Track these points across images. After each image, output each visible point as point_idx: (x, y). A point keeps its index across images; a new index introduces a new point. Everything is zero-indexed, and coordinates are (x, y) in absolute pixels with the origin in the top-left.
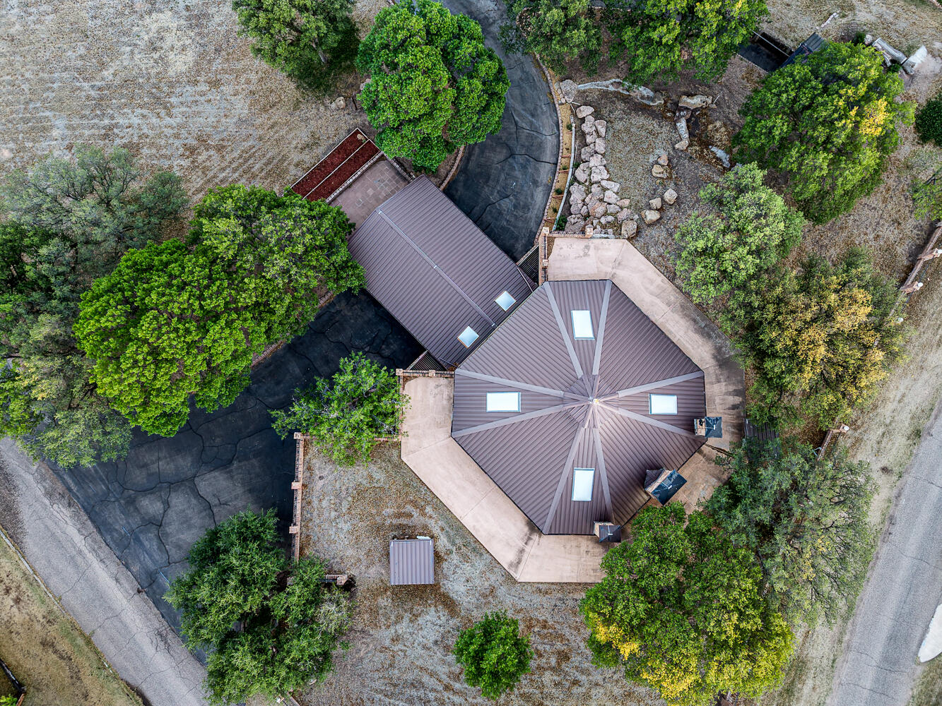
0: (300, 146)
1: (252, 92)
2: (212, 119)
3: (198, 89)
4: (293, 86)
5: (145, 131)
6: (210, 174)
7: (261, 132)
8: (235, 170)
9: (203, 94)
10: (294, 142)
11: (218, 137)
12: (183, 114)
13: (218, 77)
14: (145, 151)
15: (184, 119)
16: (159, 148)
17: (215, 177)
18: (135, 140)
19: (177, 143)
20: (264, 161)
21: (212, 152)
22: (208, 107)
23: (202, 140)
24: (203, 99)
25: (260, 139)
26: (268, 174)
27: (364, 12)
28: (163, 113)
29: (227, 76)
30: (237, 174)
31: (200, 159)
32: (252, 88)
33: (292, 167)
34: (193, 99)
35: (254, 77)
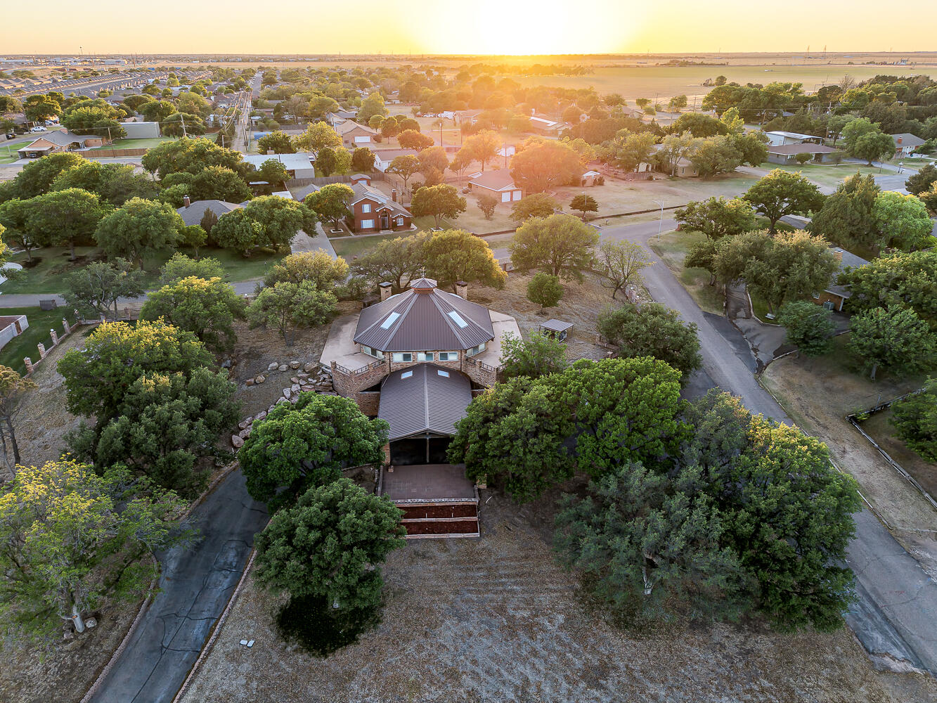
0: (430, 562)
1: (426, 634)
2: (486, 642)
3: (475, 684)
4: (386, 611)
5: (565, 685)
6: (526, 596)
7: (451, 597)
8: (503, 584)
9: (475, 676)
10: (432, 568)
11: (494, 621)
12: (510, 671)
13: (443, 679)
14: (578, 663)
15: (514, 664)
16: (561, 656)
17: (524, 591)
18: (583, 685)
19: (539, 647)
20: (470, 574)
21: (511, 612)
22: (480, 656)
23: (511, 630)
24: (478, 670)
25: (457, 592)
26: (477, 562)
27: (257, 621)
28: (532, 690)
29: (434, 672)
30: (503, 580)
31: (526, 614)
32: (422, 639)
33: (452, 552)
34: (489, 678)
35: (411, 648)
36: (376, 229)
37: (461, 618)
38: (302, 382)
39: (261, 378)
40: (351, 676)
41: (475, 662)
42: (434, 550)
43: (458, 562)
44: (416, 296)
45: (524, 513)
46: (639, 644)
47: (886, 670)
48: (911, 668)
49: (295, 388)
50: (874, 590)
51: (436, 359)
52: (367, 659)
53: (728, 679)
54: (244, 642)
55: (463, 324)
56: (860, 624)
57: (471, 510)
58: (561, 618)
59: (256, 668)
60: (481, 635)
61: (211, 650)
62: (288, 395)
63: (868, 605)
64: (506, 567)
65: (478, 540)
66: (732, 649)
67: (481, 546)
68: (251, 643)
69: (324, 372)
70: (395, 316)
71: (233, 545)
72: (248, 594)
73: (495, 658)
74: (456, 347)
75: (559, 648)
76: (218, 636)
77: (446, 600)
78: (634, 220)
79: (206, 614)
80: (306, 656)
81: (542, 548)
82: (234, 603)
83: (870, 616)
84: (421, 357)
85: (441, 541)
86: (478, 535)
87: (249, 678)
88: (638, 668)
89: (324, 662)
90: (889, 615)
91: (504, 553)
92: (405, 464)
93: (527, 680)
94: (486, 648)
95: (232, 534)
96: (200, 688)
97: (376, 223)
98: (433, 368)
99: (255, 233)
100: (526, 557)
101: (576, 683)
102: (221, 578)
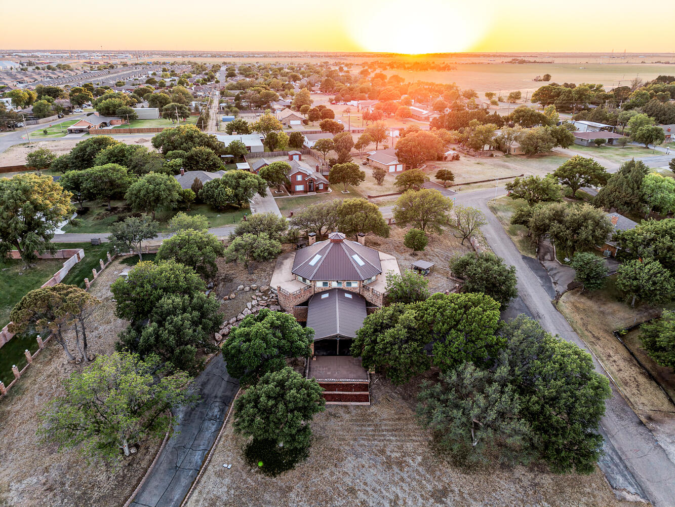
0: (339, 420)
1: (336, 466)
2: (373, 472)
3: (365, 497)
4: (311, 450)
5: (421, 500)
6: (398, 443)
7: (352, 442)
8: (384, 435)
9: (366, 492)
10: (340, 423)
11: (378, 459)
12: (387, 490)
13: (346, 493)
14: (429, 487)
15: (390, 486)
16: (419, 482)
17: (397, 441)
18: (432, 500)
19: (405, 476)
20: (364, 428)
21: (388, 453)
22: (369, 480)
23: (388, 464)
24: (367, 489)
25: (355, 440)
26: (368, 421)
27: (233, 453)
29: (341, 489)
30: (384, 433)
31: (398, 455)
32: (333, 469)
33: (353, 414)
34: (374, 494)
35: (326, 473)
36: (305, 192)
37: (357, 456)
38: (259, 299)
39: (233, 296)
40: (290, 489)
41: (365, 484)
42: (341, 412)
43: (356, 421)
44: (332, 244)
45: (398, 390)
46: (467, 477)
47: (623, 500)
48: (639, 499)
49: (254, 302)
50: (621, 449)
51: (344, 286)
52: (300, 479)
53: (522, 501)
54: (225, 465)
55: (361, 263)
56: (609, 470)
57: (365, 387)
58: (419, 459)
59: (233, 482)
60: (370, 467)
61: (206, 469)
62: (250, 307)
63: (615, 457)
64: (386, 425)
65: (369, 407)
66: (526, 483)
67: (371, 411)
68: (230, 466)
69: (272, 293)
70: (318, 257)
71: (217, 404)
72: (227, 436)
73: (378, 482)
74: (357, 278)
75: (417, 477)
76: (210, 461)
77: (348, 445)
78: (479, 187)
79: (202, 447)
80: (263, 476)
81: (409, 413)
82: (219, 441)
83: (616, 465)
84: (334, 285)
85: (346, 406)
86: (369, 403)
87: (229, 488)
88: (467, 492)
89: (274, 480)
90: (628, 464)
91: (385, 416)
92: (323, 355)
93: (397, 496)
94: (373, 475)
95: (216, 397)
96: (200, 492)
97: (305, 187)
98: (342, 291)
99: (227, 195)
100: (399, 419)
101: (427, 499)
102: (210, 425)
